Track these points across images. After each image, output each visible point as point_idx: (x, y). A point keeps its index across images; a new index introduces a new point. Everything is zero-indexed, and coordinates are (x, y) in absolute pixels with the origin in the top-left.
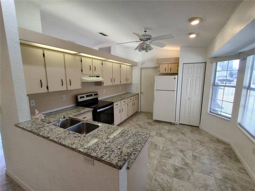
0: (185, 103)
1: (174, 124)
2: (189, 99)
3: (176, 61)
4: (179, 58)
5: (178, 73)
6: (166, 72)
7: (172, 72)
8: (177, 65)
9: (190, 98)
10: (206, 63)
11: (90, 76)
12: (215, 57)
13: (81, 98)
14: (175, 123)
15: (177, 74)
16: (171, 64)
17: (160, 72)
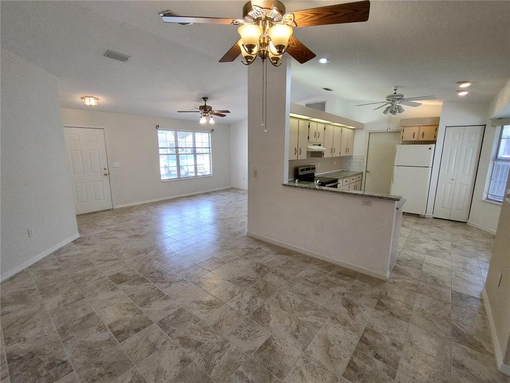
0: (445, 185)
1: (424, 217)
2: (453, 180)
3: (435, 123)
4: (440, 118)
5: (436, 141)
6: (415, 139)
7: (425, 139)
8: (434, 128)
9: (455, 179)
10: (485, 125)
11: (314, 145)
12: (500, 117)
13: (302, 170)
14: (426, 217)
15: (434, 142)
16: (424, 127)
17: (404, 139)
